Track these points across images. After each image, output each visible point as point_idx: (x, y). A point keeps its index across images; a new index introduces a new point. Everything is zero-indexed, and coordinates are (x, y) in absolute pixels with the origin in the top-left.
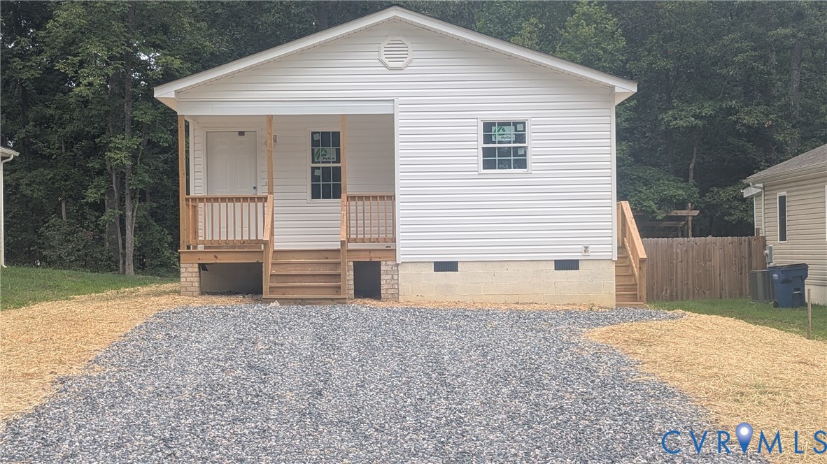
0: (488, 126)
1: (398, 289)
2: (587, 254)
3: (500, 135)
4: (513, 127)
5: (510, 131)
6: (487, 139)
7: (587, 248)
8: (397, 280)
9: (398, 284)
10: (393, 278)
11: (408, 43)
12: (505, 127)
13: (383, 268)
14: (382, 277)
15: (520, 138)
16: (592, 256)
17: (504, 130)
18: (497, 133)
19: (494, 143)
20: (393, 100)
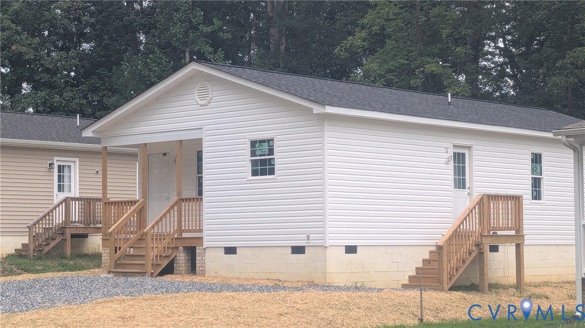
0: (253, 143)
1: (205, 267)
2: (309, 241)
3: (260, 149)
4: (266, 144)
5: (265, 146)
6: (253, 154)
7: (308, 236)
8: (205, 260)
9: (205, 263)
10: (202, 259)
11: (209, 86)
12: (263, 144)
13: (197, 251)
14: (197, 258)
15: (271, 152)
16: (313, 243)
17: (262, 146)
18: (258, 149)
19: (256, 156)
20: (202, 128)
